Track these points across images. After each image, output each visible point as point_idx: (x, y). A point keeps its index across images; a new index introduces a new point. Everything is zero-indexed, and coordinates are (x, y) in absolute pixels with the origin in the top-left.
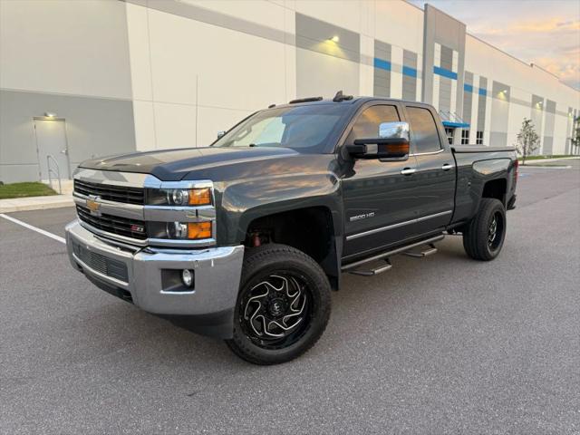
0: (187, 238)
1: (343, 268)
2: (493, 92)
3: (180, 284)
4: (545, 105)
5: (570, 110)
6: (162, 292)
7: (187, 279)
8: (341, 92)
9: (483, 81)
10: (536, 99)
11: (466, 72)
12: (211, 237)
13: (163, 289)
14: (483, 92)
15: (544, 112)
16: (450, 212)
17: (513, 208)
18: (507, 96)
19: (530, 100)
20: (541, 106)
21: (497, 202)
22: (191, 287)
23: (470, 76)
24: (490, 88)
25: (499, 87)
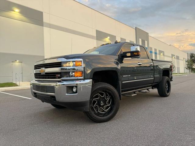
0: (74, 77)
1: (122, 93)
2: (159, 53)
3: (72, 92)
4: (176, 57)
5: (184, 59)
6: (66, 94)
7: (74, 90)
8: (117, 41)
9: (155, 50)
10: (173, 55)
11: (150, 47)
12: (82, 77)
13: (67, 93)
14: (156, 53)
15: (176, 59)
16: (153, 78)
17: (172, 81)
18: (164, 54)
19: (171, 56)
20: (175, 57)
21: (167, 77)
22: (76, 92)
23: (151, 48)
24: (158, 52)
25: (160, 52)
